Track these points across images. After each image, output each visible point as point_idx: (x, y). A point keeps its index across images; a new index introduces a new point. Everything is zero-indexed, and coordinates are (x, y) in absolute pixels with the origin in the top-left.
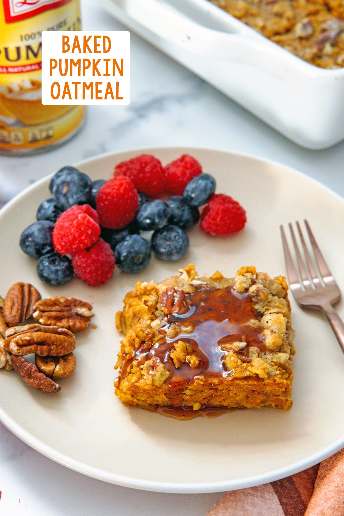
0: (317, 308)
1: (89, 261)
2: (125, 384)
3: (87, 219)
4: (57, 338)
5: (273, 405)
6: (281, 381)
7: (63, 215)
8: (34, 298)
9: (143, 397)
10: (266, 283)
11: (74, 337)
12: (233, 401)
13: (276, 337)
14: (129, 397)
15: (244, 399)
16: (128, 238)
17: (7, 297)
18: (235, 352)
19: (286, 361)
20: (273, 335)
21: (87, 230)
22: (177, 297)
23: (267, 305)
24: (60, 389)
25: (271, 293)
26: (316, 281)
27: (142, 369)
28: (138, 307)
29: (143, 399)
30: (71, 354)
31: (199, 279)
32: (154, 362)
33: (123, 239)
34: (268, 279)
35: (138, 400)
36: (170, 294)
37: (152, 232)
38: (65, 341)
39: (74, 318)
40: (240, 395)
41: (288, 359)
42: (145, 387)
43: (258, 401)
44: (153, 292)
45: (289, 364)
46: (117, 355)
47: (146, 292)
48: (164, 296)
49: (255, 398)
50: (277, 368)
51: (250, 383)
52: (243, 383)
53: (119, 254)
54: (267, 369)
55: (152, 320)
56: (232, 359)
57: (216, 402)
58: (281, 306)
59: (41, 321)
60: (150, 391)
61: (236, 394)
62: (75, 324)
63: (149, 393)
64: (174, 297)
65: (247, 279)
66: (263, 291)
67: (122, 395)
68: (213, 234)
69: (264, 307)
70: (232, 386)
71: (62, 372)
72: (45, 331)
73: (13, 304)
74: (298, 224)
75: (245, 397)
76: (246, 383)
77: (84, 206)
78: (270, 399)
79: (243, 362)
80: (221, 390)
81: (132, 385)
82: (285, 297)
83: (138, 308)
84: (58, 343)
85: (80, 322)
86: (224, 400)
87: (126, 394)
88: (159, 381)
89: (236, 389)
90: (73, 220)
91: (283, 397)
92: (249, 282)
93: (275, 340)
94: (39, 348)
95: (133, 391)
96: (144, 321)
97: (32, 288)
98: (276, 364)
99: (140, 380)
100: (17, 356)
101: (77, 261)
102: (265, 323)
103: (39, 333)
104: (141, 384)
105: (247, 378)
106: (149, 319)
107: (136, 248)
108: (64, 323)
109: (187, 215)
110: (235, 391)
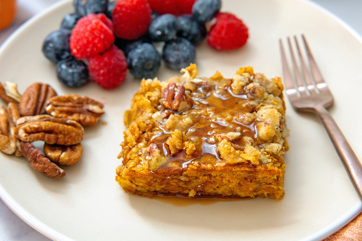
0: (311, 111)
1: (102, 64)
2: (125, 171)
3: (99, 25)
4: (65, 128)
5: (265, 193)
6: (273, 168)
7: (80, 22)
8: (50, 94)
9: (141, 182)
10: (262, 83)
11: (83, 129)
12: (227, 188)
13: (269, 128)
14: (128, 182)
15: (237, 187)
16: (139, 46)
17: (25, 93)
18: (229, 140)
19: (279, 151)
20: (267, 126)
21: (100, 34)
22: (177, 92)
23: (263, 102)
24: (64, 174)
25: (267, 91)
26: (310, 87)
27: (140, 155)
28: (142, 101)
29: (141, 184)
30: (79, 144)
31: (200, 78)
32: (151, 148)
33: (136, 47)
34: (265, 79)
35: (137, 186)
36: (171, 89)
37: (162, 44)
38: (73, 131)
39: (85, 114)
40: (233, 183)
41: (280, 149)
42: (142, 172)
43: (251, 189)
44: (157, 89)
45: (281, 154)
46: (120, 145)
47: (150, 89)
48: (166, 91)
49: (248, 186)
50: (269, 157)
51: (242, 169)
52: (235, 169)
53: (131, 60)
54: (259, 156)
55: (154, 112)
56: (226, 146)
57: (210, 190)
58: (276, 103)
59: (53, 114)
60: (146, 176)
61: (229, 181)
62: (85, 119)
63: (145, 179)
64: (175, 91)
65: (245, 78)
66: (259, 88)
67: (122, 180)
68: (219, 48)
69: (259, 103)
70: (225, 173)
71: (67, 158)
72: (54, 121)
73: (29, 99)
74: (295, 38)
75: (238, 185)
76: (238, 169)
77: (100, 15)
78: (262, 187)
79: (236, 149)
80: (214, 177)
81: (130, 170)
82: (281, 96)
83: (141, 103)
84: (66, 133)
85: (90, 118)
86: (218, 187)
87: (125, 179)
88: (154, 166)
89: (229, 175)
90: (87, 26)
91: (275, 185)
92: (247, 80)
93: (268, 131)
94: (47, 135)
95: (131, 176)
96: (147, 114)
97: (50, 89)
98: (268, 153)
99: (138, 166)
100: (25, 142)
101: (92, 64)
102: (260, 116)
103: (48, 122)
104: (138, 168)
105: (239, 164)
106: (151, 112)
107: (147, 55)
108: (75, 116)
109: (195, 29)
110: (228, 178)
